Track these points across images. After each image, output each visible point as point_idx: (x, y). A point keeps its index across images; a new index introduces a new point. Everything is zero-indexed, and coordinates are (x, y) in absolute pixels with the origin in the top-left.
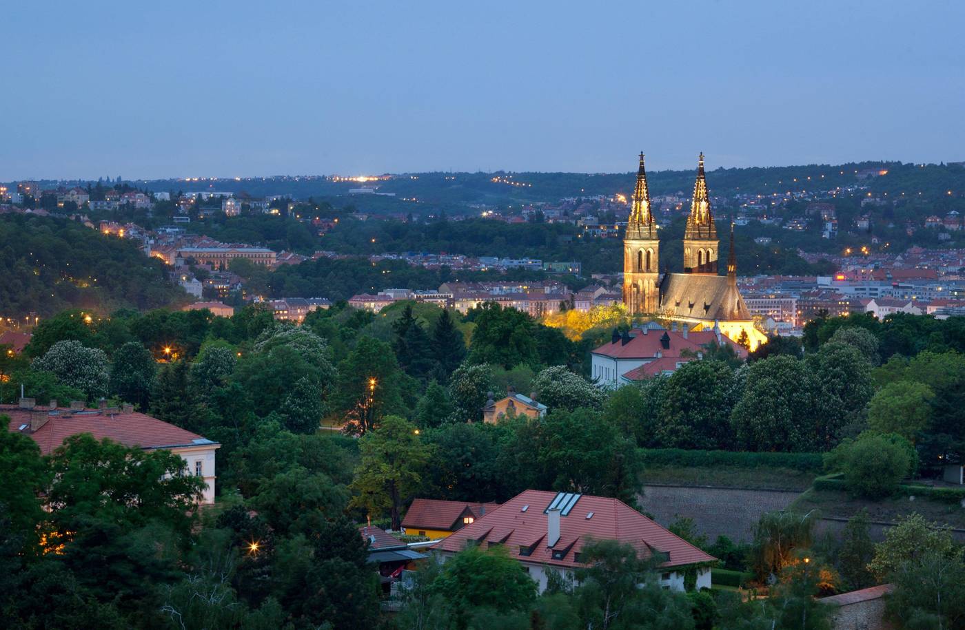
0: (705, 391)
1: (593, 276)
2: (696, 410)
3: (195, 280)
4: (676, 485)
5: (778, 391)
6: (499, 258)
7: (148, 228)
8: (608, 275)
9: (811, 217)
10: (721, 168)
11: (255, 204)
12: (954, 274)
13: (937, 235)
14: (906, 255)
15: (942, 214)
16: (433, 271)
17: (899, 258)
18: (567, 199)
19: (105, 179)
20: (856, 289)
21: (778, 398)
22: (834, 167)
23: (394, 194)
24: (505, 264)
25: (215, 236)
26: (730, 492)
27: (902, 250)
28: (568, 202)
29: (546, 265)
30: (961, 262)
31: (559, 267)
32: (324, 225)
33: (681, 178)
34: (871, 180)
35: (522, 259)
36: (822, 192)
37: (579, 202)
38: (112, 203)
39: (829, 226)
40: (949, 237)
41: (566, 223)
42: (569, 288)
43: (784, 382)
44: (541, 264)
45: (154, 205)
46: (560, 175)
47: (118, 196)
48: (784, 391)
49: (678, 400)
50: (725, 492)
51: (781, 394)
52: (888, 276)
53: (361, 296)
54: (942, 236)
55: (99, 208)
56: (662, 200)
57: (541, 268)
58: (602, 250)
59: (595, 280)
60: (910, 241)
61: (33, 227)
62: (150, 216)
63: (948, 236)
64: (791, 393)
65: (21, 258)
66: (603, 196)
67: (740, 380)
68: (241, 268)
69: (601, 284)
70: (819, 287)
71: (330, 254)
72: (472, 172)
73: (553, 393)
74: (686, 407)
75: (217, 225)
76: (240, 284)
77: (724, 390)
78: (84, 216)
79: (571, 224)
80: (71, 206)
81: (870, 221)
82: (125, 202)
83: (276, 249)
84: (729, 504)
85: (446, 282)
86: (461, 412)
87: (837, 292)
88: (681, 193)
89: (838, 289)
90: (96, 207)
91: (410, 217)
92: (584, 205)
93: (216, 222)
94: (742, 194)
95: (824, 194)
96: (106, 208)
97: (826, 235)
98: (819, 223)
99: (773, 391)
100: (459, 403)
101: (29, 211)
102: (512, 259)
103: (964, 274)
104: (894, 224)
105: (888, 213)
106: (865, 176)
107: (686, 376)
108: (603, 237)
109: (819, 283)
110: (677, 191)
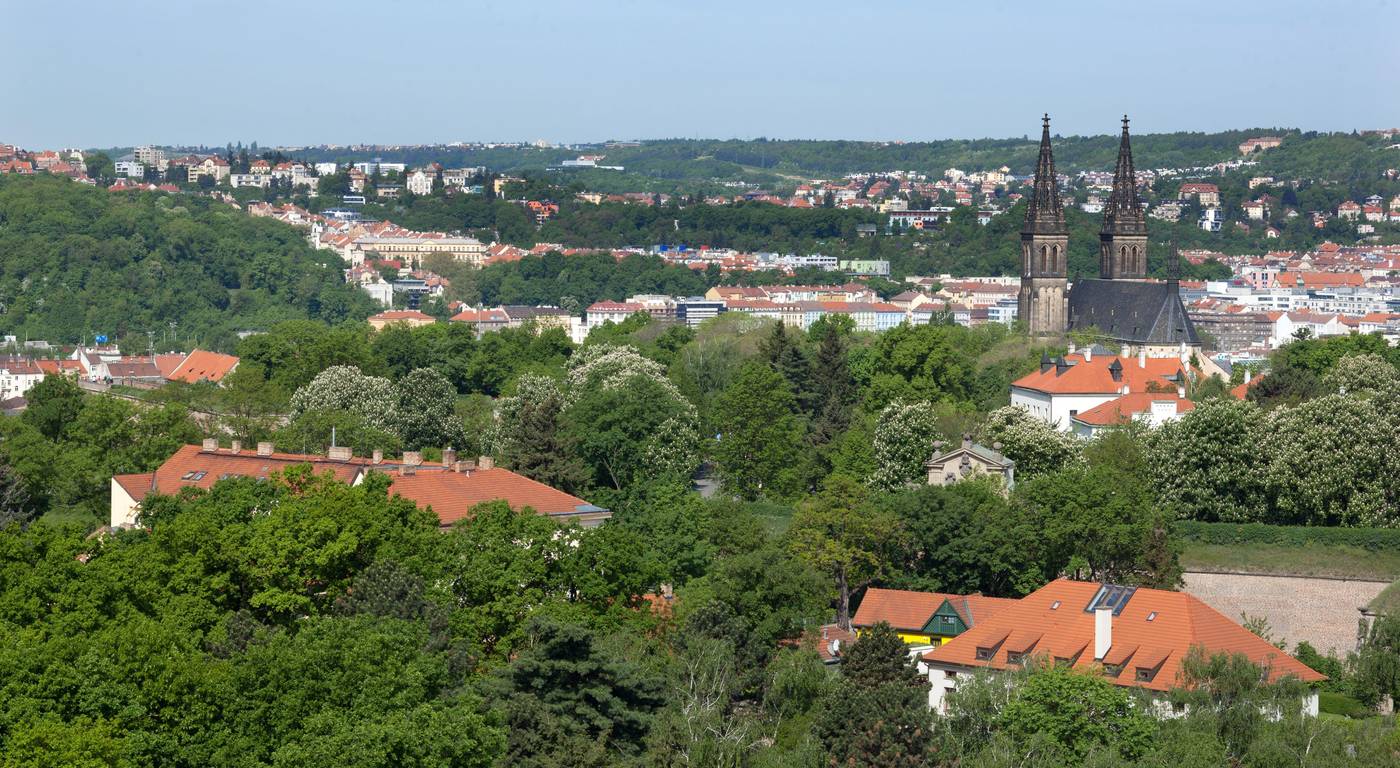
0: (1230, 441)
1: (908, 280)
2: (1219, 467)
3: (381, 280)
4: (1195, 570)
5: (1335, 442)
6: (780, 255)
7: (314, 211)
8: (927, 278)
9: (1188, 202)
10: (1058, 135)
11: (450, 180)
12: (1382, 279)
13: (1356, 227)
14: (1316, 254)
15: (1361, 200)
16: (697, 272)
17: (1306, 257)
18: (854, 177)
19: (235, 145)
20: (1260, 299)
21: (1334, 453)
22: (1210, 136)
23: (621, 168)
24: (789, 262)
25: (401, 221)
26: (1271, 579)
27: (1309, 247)
28: (856, 180)
29: (844, 264)
30: (1391, 264)
31: (861, 266)
32: (543, 208)
33: (1005, 149)
34: (1260, 154)
35: (811, 256)
36: (1196, 169)
37: (873, 181)
38: (260, 177)
39: (1211, 214)
40: (1372, 230)
41: (865, 207)
42: (878, 295)
43: (1343, 431)
44: (835, 262)
45: (317, 180)
46: (841, 144)
47: (269, 168)
48: (1343, 443)
49: (1195, 455)
50: (1264, 579)
51: (1338, 447)
52: (1298, 281)
53: (605, 303)
54: (1364, 229)
55: (244, 183)
56: (983, 178)
57: (836, 267)
58: (916, 244)
59: (912, 284)
60: (1319, 235)
61: (165, 209)
62: (314, 195)
63: (1370, 229)
64: (1351, 446)
65: (154, 250)
66: (900, 172)
67: (1277, 427)
68: (441, 264)
69: (920, 289)
70: (1211, 295)
71: (557, 247)
72: (724, 138)
73: (1011, 443)
74: (1205, 465)
75: (401, 208)
76: (440, 287)
77: (1255, 441)
78: (226, 194)
79: (872, 210)
80: (207, 182)
81: (1264, 208)
82: (278, 176)
83: (485, 239)
84: (1270, 597)
85: (715, 285)
86: (892, 467)
87: (1235, 302)
88: (1006, 169)
89: (1236, 299)
90: (240, 182)
91: (657, 199)
92: (879, 183)
93: (400, 202)
94: (1088, 171)
95: (1198, 172)
96: (254, 184)
97: (1208, 226)
98: (1195, 209)
99: (1328, 443)
100: (889, 455)
101: (153, 187)
102: (797, 255)
103: (1399, 279)
104: (1298, 212)
105: (1289, 198)
106: (1253, 148)
107: (1205, 422)
108: (918, 227)
109: (1208, 290)
110: (1002, 166)
